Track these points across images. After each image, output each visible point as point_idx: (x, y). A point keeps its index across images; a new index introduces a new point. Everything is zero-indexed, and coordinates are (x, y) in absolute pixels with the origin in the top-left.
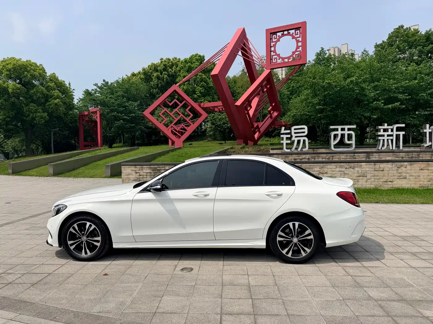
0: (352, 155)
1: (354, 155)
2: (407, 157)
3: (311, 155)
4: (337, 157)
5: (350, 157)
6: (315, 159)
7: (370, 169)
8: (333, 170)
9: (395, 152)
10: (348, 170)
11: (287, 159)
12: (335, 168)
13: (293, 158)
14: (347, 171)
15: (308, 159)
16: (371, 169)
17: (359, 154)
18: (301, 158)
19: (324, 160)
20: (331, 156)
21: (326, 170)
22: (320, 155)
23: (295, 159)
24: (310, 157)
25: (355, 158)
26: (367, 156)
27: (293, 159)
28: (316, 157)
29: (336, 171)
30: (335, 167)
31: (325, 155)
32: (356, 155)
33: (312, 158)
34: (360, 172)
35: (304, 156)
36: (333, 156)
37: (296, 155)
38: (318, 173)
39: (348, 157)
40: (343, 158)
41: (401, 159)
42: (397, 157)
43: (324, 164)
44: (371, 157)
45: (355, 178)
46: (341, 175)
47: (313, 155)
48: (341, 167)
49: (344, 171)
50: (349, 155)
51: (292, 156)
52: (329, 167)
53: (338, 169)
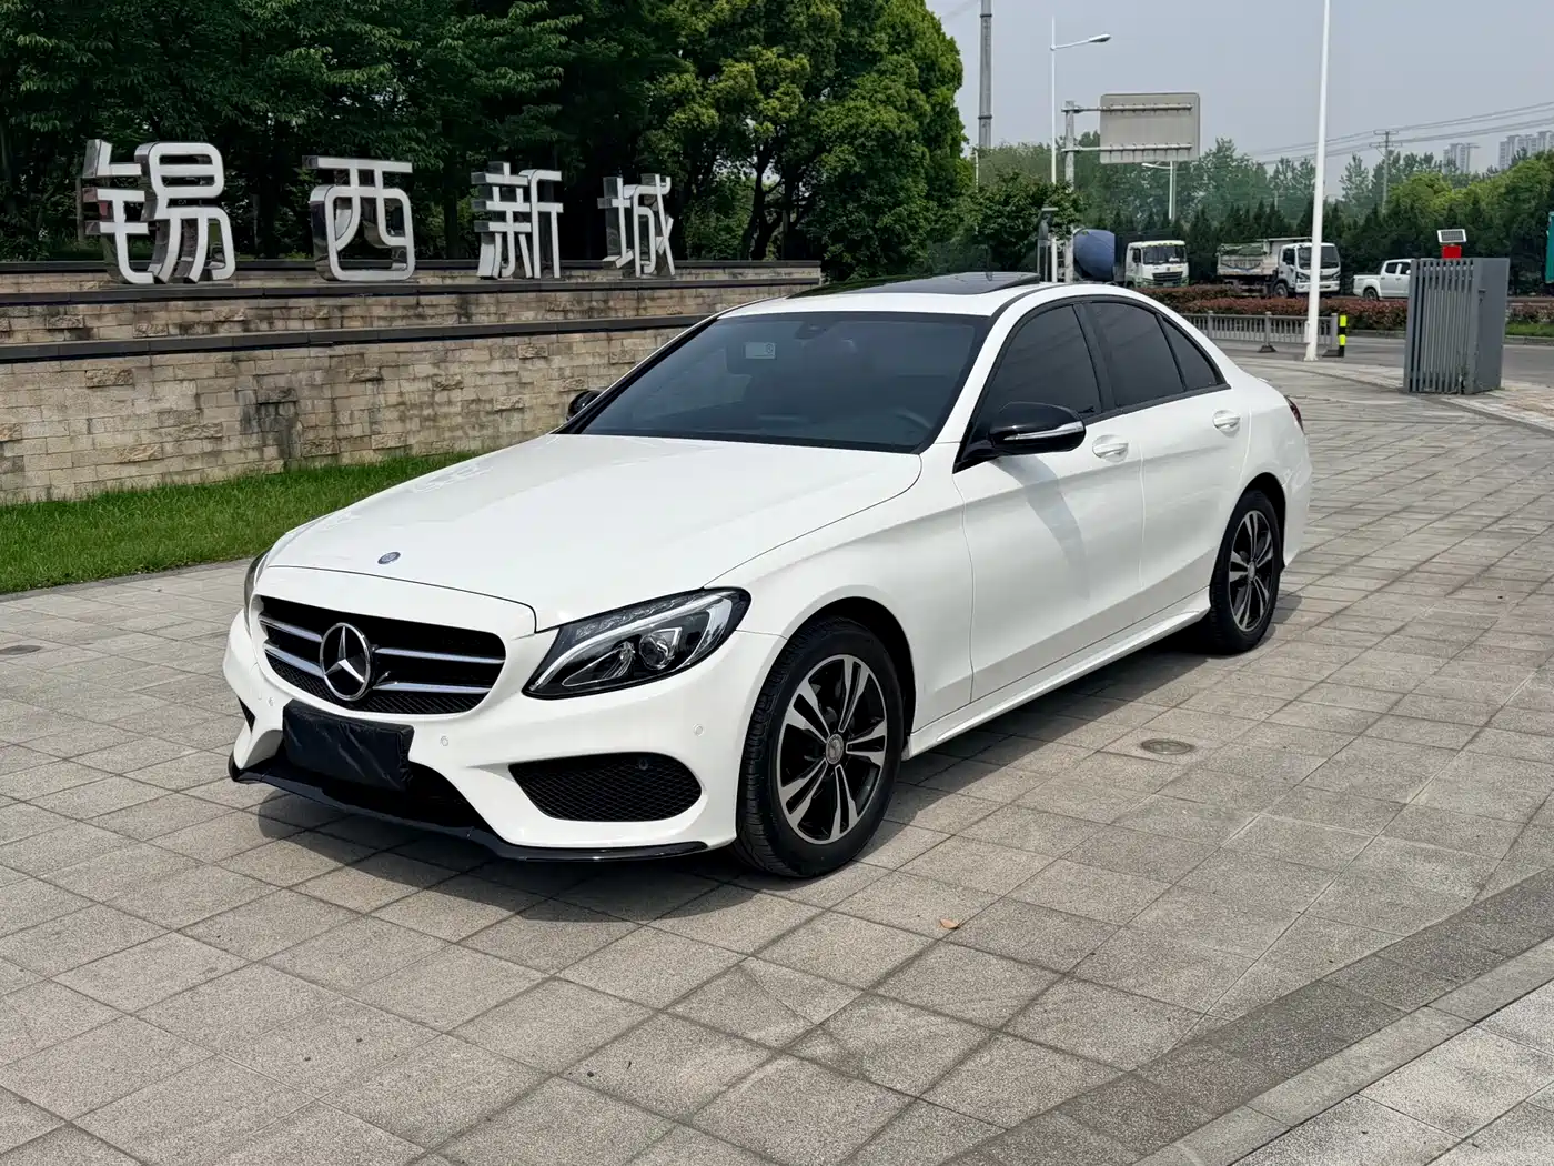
0: (412, 300)
1: (418, 304)
2: (577, 308)
3: (254, 302)
4: (357, 311)
5: (405, 313)
6: (270, 321)
7: (597, 359)
8: (481, 369)
9: (543, 288)
10: (528, 365)
11: (144, 327)
12: (488, 357)
13: (176, 317)
14: (527, 370)
15: (245, 323)
16: (598, 361)
17: (435, 299)
18: (209, 316)
19: (310, 327)
20: (336, 307)
21: (458, 370)
22: (292, 302)
23: (185, 327)
24: (251, 313)
25: (421, 316)
26: (460, 307)
27: (175, 325)
28: (276, 313)
29: (490, 373)
30: (485, 355)
31: (310, 302)
32: (425, 300)
33: (262, 319)
34: (568, 373)
35: (221, 309)
36: (342, 308)
37: (190, 304)
38: (430, 386)
39: (399, 312)
40: (380, 318)
41: (560, 318)
42: (550, 311)
43: (450, 344)
44: (473, 309)
45: (555, 401)
46: (509, 389)
47: (264, 303)
48: (507, 354)
49: (517, 373)
50: (401, 300)
51: (167, 310)
52: (467, 355)
53: (497, 366)
